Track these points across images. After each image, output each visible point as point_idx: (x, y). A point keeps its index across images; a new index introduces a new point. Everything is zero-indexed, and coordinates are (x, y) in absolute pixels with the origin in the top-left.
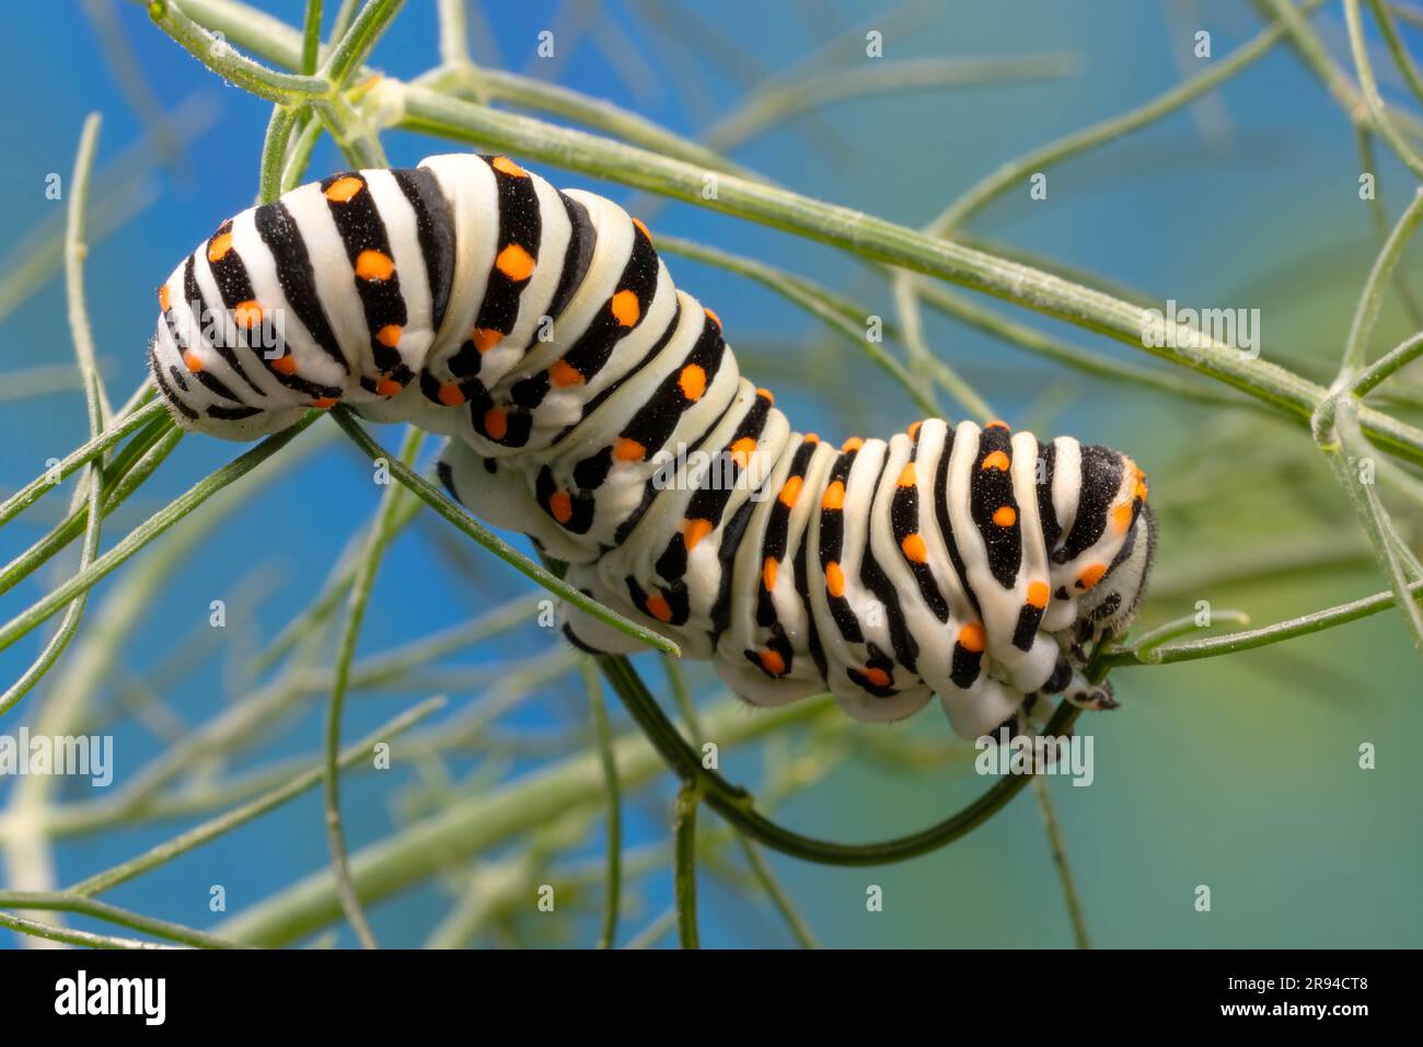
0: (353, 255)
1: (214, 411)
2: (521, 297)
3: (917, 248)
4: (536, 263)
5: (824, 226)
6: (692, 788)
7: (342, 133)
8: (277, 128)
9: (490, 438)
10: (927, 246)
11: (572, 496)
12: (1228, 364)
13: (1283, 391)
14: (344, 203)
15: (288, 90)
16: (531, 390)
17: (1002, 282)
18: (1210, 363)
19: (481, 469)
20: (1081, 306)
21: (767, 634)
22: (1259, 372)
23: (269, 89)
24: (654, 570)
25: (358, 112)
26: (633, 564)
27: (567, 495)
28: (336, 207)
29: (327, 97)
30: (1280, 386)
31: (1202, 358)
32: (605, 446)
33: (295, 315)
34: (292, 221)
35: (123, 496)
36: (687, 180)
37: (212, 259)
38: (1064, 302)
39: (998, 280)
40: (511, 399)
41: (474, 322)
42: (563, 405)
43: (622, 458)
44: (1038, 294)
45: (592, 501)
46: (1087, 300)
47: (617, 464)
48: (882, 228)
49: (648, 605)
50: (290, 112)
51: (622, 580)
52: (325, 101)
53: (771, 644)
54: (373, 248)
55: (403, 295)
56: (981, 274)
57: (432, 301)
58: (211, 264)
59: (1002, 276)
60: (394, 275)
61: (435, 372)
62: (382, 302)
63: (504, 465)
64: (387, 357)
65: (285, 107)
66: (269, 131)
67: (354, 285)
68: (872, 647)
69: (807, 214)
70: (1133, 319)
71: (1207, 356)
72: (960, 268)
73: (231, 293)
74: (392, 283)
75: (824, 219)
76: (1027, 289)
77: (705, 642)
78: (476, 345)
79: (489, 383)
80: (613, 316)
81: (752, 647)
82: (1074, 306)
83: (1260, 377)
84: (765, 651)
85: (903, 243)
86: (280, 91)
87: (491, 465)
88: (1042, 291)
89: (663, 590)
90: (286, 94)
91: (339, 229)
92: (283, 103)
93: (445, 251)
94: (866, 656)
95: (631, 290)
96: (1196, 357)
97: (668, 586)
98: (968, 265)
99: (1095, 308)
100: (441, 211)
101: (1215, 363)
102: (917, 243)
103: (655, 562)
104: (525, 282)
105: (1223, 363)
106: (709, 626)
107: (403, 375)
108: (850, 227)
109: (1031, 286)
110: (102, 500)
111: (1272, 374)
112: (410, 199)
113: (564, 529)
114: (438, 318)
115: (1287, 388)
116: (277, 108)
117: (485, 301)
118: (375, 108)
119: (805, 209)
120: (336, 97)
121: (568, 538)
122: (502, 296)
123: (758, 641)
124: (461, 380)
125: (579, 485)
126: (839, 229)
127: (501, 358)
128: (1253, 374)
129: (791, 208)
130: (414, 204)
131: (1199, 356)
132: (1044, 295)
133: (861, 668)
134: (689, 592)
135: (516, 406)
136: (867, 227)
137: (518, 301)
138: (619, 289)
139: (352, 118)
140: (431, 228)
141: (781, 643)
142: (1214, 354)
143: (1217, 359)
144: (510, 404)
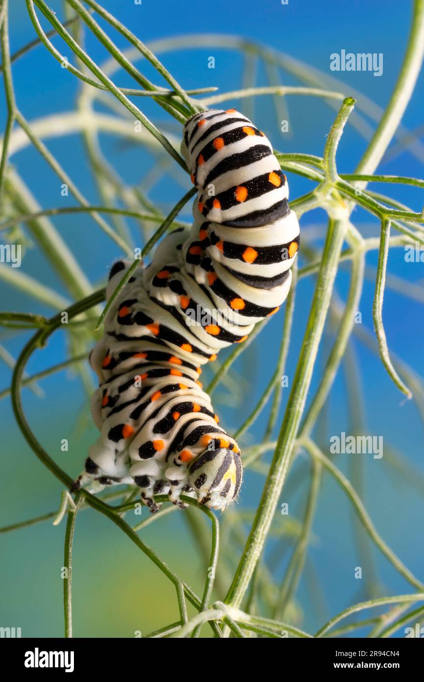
0: (245, 185)
1: (187, 133)
2: (237, 259)
3: (288, 435)
4: (252, 264)
5: (296, 395)
6: (46, 323)
7: (318, 190)
8: (314, 159)
9: (189, 248)
10: (290, 439)
11: (167, 279)
12: (246, 567)
13: (236, 590)
14: (268, 179)
15: (328, 163)
16: (207, 264)
17: (276, 471)
18: (246, 559)
19: (178, 243)
20: (267, 504)
21: (117, 357)
22: (243, 580)
23: (327, 154)
24: (139, 311)
25: (329, 197)
26: (142, 303)
27: (168, 277)
28: (267, 176)
29: (330, 181)
30: (238, 589)
31: (247, 555)
32: (187, 293)
33: (219, 162)
34: (260, 159)
35: (164, 106)
36: (312, 338)
37: (243, 128)
38: (268, 497)
39: (277, 469)
40: (206, 257)
41: (226, 241)
42: (202, 277)
43: (182, 299)
44: (271, 486)
45: (165, 286)
46: (270, 506)
47: (179, 297)
48: (296, 420)
49: (124, 307)
50: (320, 165)
51: (136, 298)
52: (328, 181)
53: (113, 359)
54: (248, 192)
55: (232, 207)
56: (279, 461)
57: (232, 219)
58: (242, 127)
59: (278, 471)
60: (239, 203)
61: (210, 226)
62: (227, 199)
63: (179, 253)
64: (210, 204)
65: (322, 162)
66: (312, 156)
67: (233, 186)
68: (118, 397)
69: (300, 388)
70: (263, 526)
71: (249, 558)
72: (281, 453)
73: (228, 135)
74: (236, 202)
75: (299, 395)
76: (273, 481)
77: (112, 330)
78: (218, 242)
79: (208, 249)
80: (234, 299)
81: (111, 352)
82: (267, 501)
83: (241, 580)
84: (110, 357)
85: (290, 429)
86: (327, 159)
87: (179, 247)
88: (273, 487)
89: (131, 314)
90: (327, 162)
91: (256, 178)
92: (323, 161)
93: (253, 223)
94: (113, 395)
95: (245, 307)
96: (248, 553)
97: (133, 316)
98: (282, 456)
99: (267, 510)
100: (269, 220)
101: (246, 561)
102: (290, 434)
103: (143, 311)
104: (243, 260)
105: (246, 564)
106: (117, 333)
107: (206, 212)
108: (296, 406)
109: (275, 483)
110: (157, 96)
111: (243, 584)
112: (273, 206)
113: (154, 276)
114: (226, 223)
115: (237, 591)
116: (321, 159)
117: (233, 244)
118: (333, 206)
119: (303, 387)
120: (331, 186)
121: (150, 278)
122: (236, 251)
123: (113, 354)
124: (210, 238)
125: (171, 282)
126: (295, 402)
127: (216, 253)
128: (242, 578)
129: (303, 382)
130: (271, 208)
131: (249, 554)
132: (271, 488)
133: (108, 394)
134: (130, 326)
135: (202, 259)
136: (296, 413)
137: (236, 258)
138: (245, 302)
139: (325, 195)
140: (261, 216)
141: (113, 363)
142: (250, 560)
143: (248, 562)
144: (204, 256)
